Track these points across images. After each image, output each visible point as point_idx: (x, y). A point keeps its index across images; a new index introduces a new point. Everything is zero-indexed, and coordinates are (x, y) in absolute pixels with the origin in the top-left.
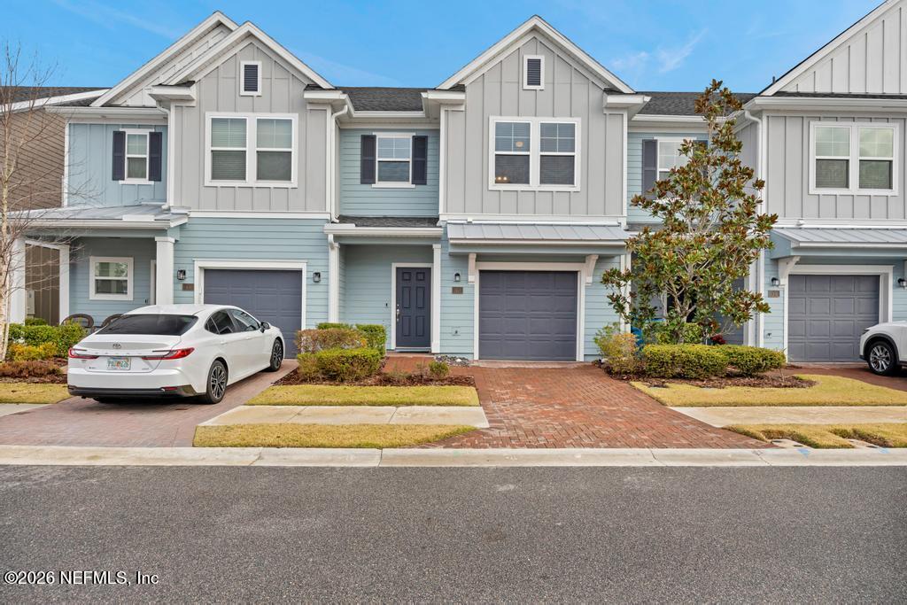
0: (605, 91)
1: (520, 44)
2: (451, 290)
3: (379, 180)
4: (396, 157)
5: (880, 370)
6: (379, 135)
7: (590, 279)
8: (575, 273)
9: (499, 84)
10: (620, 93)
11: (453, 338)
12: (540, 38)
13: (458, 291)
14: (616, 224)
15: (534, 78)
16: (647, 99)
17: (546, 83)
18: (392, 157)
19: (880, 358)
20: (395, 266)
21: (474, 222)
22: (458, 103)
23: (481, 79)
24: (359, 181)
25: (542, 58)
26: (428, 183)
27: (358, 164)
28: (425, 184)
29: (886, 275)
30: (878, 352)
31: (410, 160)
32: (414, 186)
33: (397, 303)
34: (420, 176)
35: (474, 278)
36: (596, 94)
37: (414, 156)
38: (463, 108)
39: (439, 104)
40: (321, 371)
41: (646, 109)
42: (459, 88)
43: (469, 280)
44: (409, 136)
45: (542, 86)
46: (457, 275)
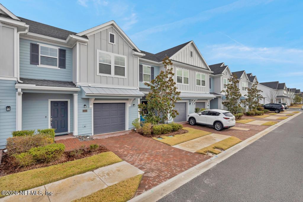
0: (133, 49)
1: (107, 28)
2: (82, 111)
3: (41, 64)
4: (50, 56)
5: (192, 124)
6: (41, 45)
7: (130, 105)
8: (125, 103)
9: (100, 39)
10: (138, 52)
11: (83, 129)
12: (114, 28)
13: (85, 111)
14: (136, 89)
15: (112, 40)
16: (145, 55)
17: (116, 43)
18: (48, 55)
19: (192, 122)
20: (50, 101)
21: (91, 86)
22: (85, 42)
23: (93, 35)
24: (29, 63)
25: (115, 35)
26: (66, 68)
27: (29, 55)
28: (65, 68)
29: (188, 102)
30: (192, 121)
31: (58, 58)
32: (60, 68)
33: (51, 116)
34: (62, 65)
35: (92, 106)
36: (130, 50)
37: (60, 56)
38: (86, 44)
39: (77, 41)
40: (34, 161)
41: (143, 57)
42: (85, 37)
43: (90, 107)
44: (57, 48)
45: (115, 44)
46: (85, 105)
